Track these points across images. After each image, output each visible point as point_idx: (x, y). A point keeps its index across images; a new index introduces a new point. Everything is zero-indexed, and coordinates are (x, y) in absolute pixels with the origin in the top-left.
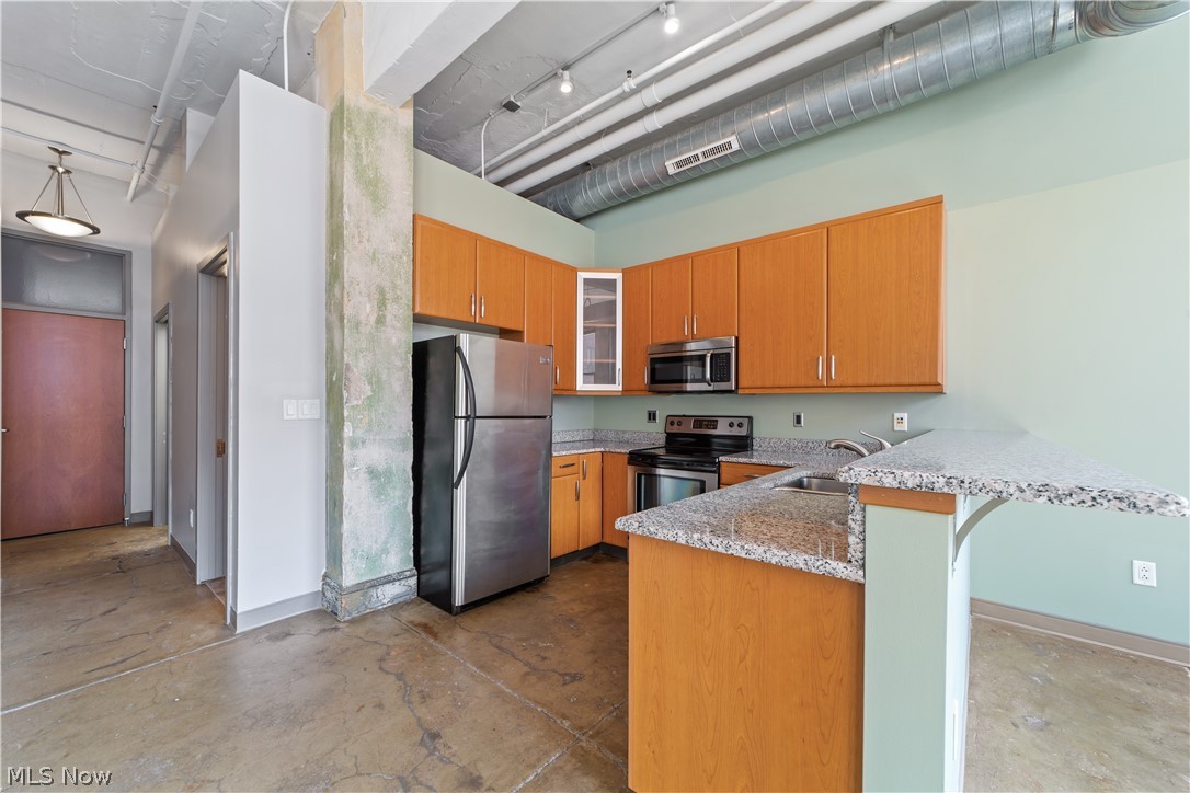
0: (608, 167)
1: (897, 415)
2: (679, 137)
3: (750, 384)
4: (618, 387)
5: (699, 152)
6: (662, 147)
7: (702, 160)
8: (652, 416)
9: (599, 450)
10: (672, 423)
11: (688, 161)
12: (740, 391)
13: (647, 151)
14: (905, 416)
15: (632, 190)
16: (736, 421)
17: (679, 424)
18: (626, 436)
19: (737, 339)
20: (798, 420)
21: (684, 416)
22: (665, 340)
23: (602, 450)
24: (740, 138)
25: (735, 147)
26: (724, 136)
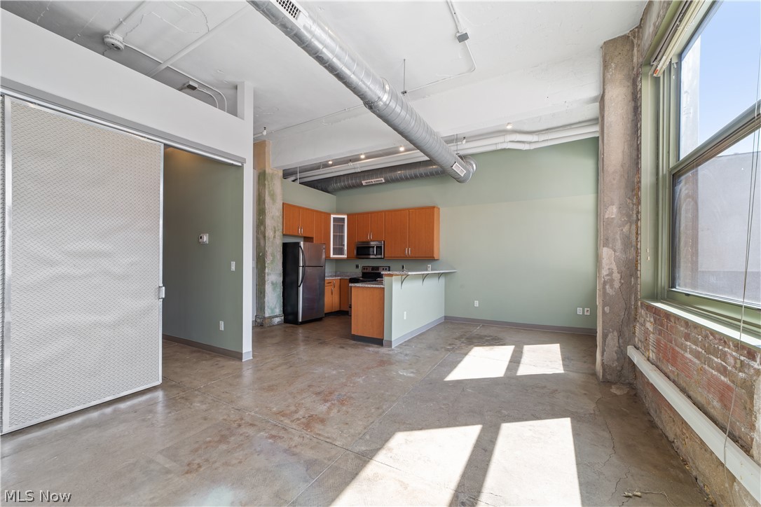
0: (342, 178)
1: (428, 264)
2: (366, 174)
3: (388, 256)
4: (345, 256)
5: (373, 180)
6: (360, 177)
7: (374, 183)
10: (364, 269)
11: (369, 182)
12: (386, 258)
13: (356, 176)
14: (430, 265)
16: (385, 268)
17: (367, 269)
18: (349, 273)
19: (384, 242)
20: (403, 267)
21: (369, 266)
22: (361, 240)
23: (340, 278)
24: (385, 179)
25: (383, 181)
26: (380, 177)
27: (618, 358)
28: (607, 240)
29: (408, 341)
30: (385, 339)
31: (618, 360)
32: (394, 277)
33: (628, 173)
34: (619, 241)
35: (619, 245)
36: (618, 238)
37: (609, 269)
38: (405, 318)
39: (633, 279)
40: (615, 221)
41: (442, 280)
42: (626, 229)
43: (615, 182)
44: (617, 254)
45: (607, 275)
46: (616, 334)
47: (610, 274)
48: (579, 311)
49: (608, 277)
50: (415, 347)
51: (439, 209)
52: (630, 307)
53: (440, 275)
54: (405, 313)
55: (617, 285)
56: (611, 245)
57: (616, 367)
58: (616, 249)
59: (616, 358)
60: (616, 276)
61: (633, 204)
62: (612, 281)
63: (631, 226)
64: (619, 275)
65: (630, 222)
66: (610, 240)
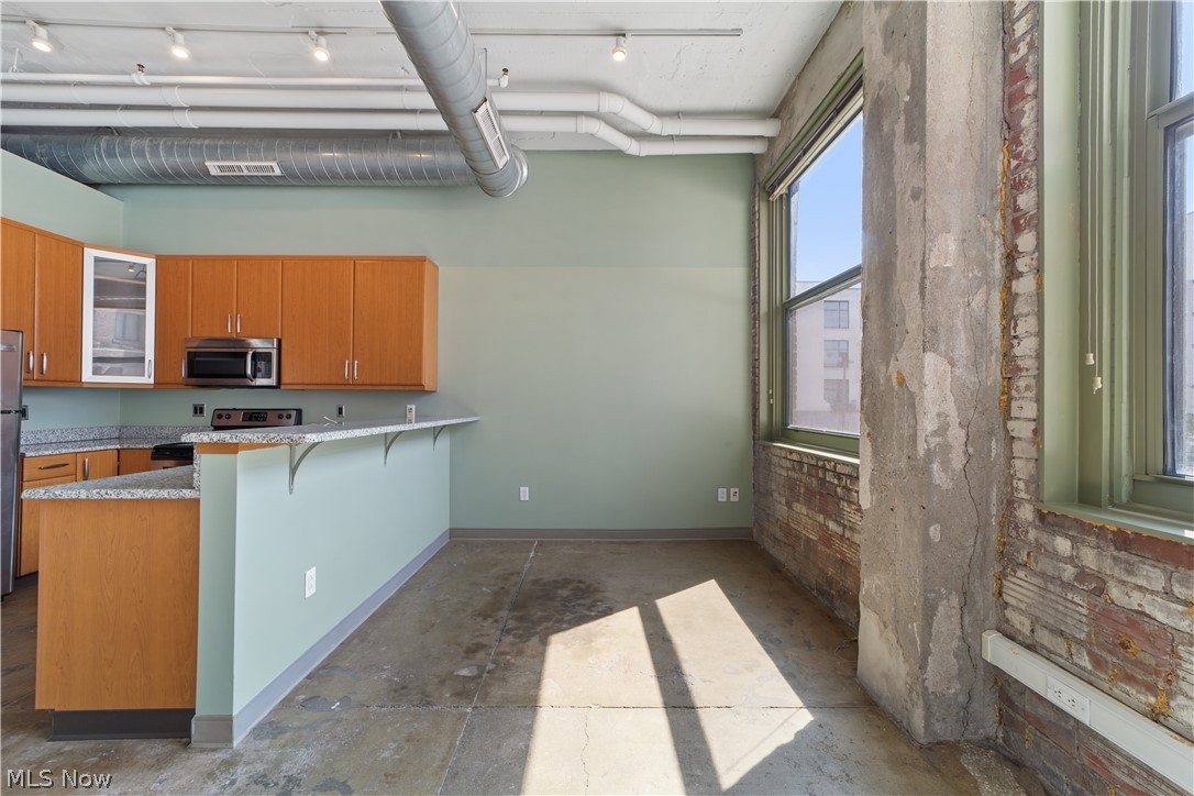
1: (409, 407)
2: (221, 142)
3: (291, 381)
4: (148, 379)
5: (242, 164)
6: (202, 146)
7: (246, 173)
8: (198, 410)
9: (113, 447)
10: (220, 417)
11: (231, 168)
12: (282, 387)
13: (184, 142)
14: (414, 407)
15: (165, 174)
16: (285, 414)
17: (229, 417)
18: (166, 431)
19: (279, 341)
20: (340, 410)
21: (234, 409)
22: (206, 334)
23: (118, 447)
24: (282, 167)
25: (278, 172)
26: (266, 159)
27: (960, 669)
28: (934, 330)
29: (323, 667)
30: (201, 710)
31: (960, 676)
32: (242, 454)
33: (981, 145)
34: (963, 336)
35: (962, 348)
36: (960, 325)
37: (939, 415)
38: (310, 591)
39: (994, 444)
40: (953, 279)
41: (444, 443)
42: (977, 302)
43: (951, 166)
44: (958, 372)
45: (935, 433)
46: (955, 601)
47: (942, 431)
48: (722, 495)
49: (938, 439)
50: (345, 700)
51: (436, 268)
52: (988, 523)
53: (436, 432)
54: (311, 573)
55: (958, 461)
56: (942, 347)
57: (956, 694)
58: (956, 357)
59: (954, 671)
60: (957, 435)
61: (994, 232)
62: (946, 448)
63: (988, 294)
64: (963, 433)
65: (988, 283)
66: (942, 331)
